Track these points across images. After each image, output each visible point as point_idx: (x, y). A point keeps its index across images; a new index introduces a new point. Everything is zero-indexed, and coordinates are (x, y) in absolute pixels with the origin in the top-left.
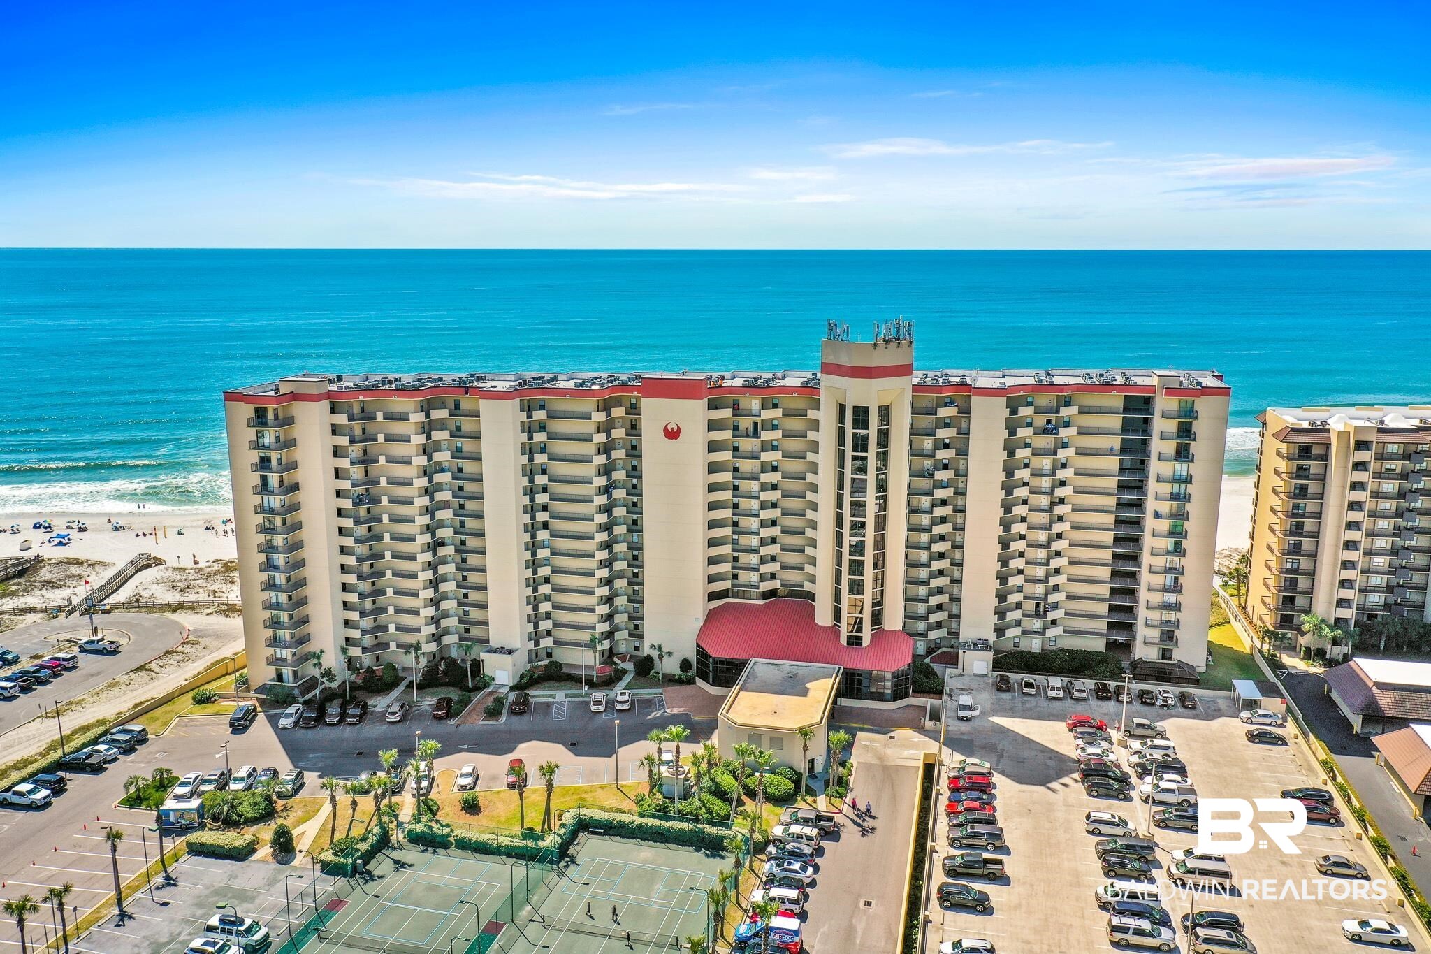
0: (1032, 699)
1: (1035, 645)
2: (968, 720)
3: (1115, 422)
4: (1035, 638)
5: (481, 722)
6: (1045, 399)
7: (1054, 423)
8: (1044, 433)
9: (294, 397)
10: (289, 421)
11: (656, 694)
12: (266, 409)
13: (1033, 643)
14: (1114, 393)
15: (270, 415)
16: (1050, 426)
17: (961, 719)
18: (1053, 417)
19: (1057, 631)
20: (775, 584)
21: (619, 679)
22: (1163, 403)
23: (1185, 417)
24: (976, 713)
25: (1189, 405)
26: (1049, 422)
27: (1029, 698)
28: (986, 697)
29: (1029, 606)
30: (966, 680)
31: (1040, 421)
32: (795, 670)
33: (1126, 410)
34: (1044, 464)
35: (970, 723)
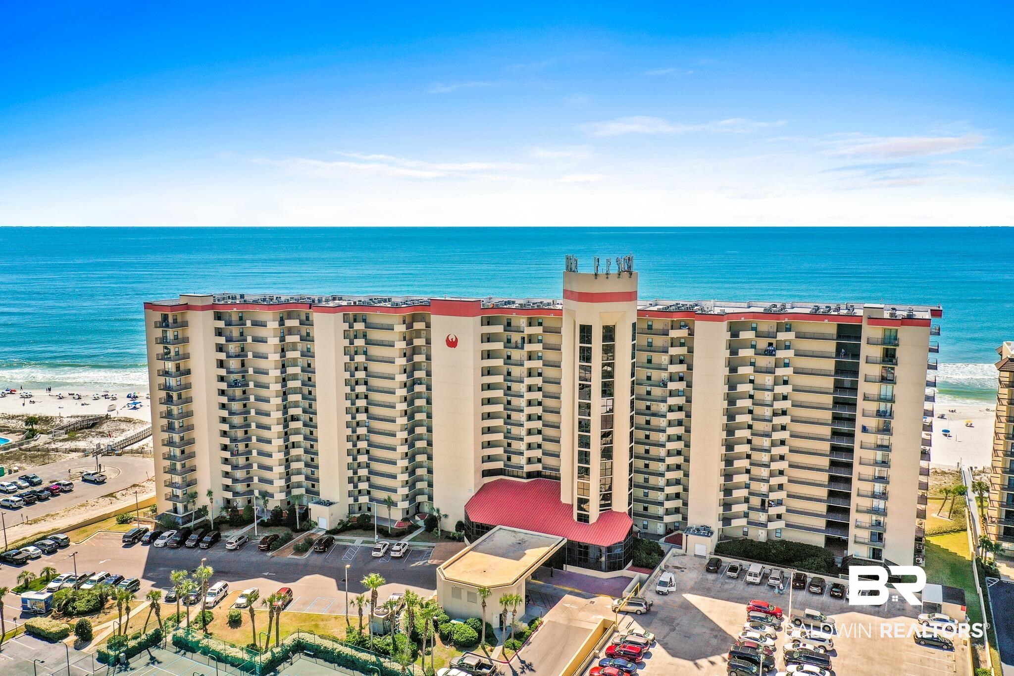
0: (734, 581)
1: (760, 535)
2: (663, 594)
3: (830, 347)
4: (762, 529)
5: (290, 556)
6: (766, 326)
7: (774, 346)
8: (766, 355)
9: (187, 307)
10: (185, 324)
11: (429, 547)
12: (168, 315)
13: (760, 533)
14: (826, 321)
15: (170, 320)
16: (771, 348)
17: (658, 593)
18: (773, 341)
19: (780, 524)
20: (538, 467)
21: (410, 532)
22: (869, 332)
23: (889, 344)
24: (673, 589)
25: (893, 334)
26: (770, 344)
27: (730, 581)
28: (692, 576)
29: (756, 501)
30: (685, 560)
31: (763, 344)
32: (526, 538)
33: (839, 336)
34: (767, 380)
35: (665, 597)
